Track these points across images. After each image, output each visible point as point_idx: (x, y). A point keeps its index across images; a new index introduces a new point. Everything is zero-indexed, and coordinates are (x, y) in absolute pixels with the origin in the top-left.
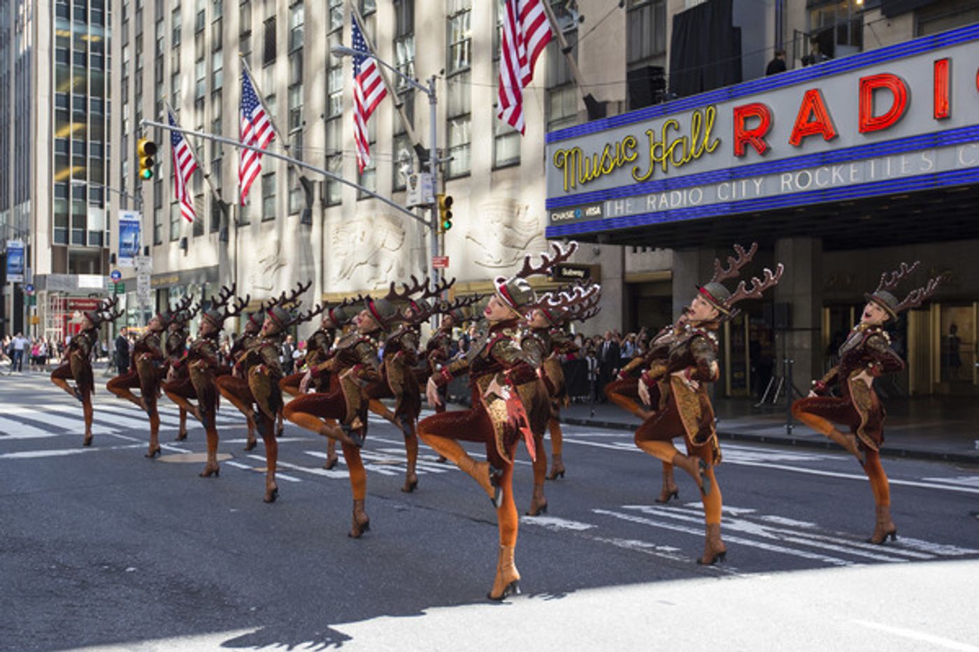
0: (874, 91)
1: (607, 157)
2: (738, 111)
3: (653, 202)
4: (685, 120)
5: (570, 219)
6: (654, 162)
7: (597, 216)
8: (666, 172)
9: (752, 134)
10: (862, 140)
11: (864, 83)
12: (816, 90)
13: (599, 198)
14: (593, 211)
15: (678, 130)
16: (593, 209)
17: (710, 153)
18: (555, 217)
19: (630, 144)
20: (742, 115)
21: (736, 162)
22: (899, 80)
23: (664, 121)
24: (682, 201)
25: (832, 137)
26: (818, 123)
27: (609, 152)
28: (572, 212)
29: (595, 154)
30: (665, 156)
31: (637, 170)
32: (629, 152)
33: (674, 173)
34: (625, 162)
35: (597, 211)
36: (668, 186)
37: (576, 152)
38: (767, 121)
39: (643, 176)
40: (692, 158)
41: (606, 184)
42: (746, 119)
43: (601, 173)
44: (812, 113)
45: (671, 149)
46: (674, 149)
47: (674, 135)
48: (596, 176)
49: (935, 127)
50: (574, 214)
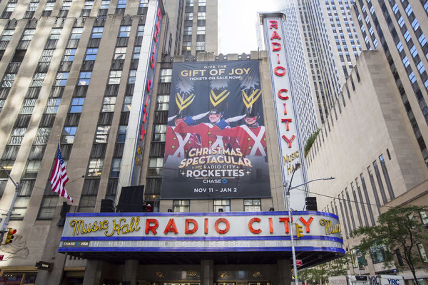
0: (189, 223)
1: (95, 225)
2: (148, 220)
3: (111, 244)
4: (128, 219)
5: (73, 246)
6: (114, 230)
7: (86, 246)
8: (118, 234)
9: (152, 227)
10: (185, 235)
11: (187, 220)
12: (173, 219)
13: (88, 239)
14: (85, 244)
15: (125, 222)
16: (85, 243)
17: (136, 231)
18: (65, 244)
19: (105, 223)
20: (149, 221)
21: (145, 235)
22: (195, 222)
23: (120, 218)
24: (123, 245)
25: (176, 233)
26: (173, 229)
27: (96, 224)
28: (74, 243)
29: (90, 224)
30: (119, 229)
31: (107, 232)
32: (105, 226)
33: (121, 235)
34: (103, 229)
35: (87, 244)
36: (118, 239)
37: (81, 222)
38: (157, 225)
39: (109, 234)
40: (130, 231)
41: (93, 235)
42: (150, 223)
43: (91, 231)
44: (171, 225)
45: (122, 228)
46: (123, 227)
47: (123, 223)
48: (89, 231)
49: (204, 235)
50: (75, 244)
